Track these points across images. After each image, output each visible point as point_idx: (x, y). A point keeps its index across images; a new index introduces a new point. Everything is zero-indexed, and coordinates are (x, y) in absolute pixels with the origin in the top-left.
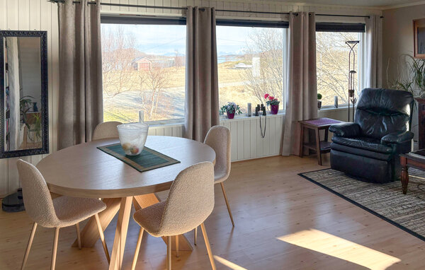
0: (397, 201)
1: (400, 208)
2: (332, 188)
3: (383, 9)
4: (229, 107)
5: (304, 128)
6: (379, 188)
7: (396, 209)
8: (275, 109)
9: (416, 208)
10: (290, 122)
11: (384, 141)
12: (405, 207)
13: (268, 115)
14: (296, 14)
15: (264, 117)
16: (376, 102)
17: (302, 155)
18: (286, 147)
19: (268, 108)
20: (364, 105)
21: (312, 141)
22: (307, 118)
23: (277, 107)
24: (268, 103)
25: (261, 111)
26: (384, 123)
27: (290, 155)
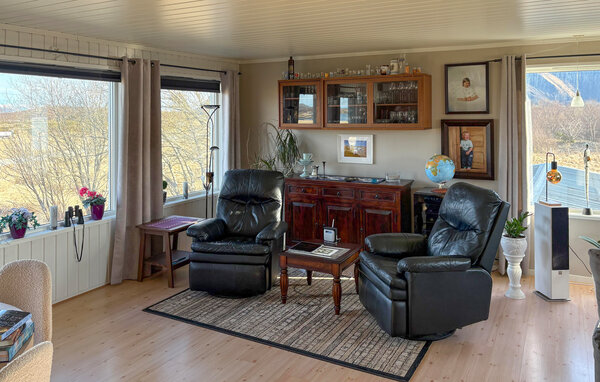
0: (279, 315)
1: (285, 324)
2: (197, 319)
3: (239, 62)
4: (15, 218)
5: (145, 235)
6: (254, 303)
7: (279, 328)
8: (98, 211)
9: (301, 318)
10: (124, 230)
11: (259, 239)
12: (289, 321)
13: (87, 223)
14: (133, 62)
15: (81, 226)
16: (244, 187)
17: (142, 278)
18: (117, 269)
19: (86, 211)
20: (229, 193)
21: (156, 254)
22: (149, 220)
23: (102, 207)
24: (86, 203)
25: (75, 218)
26: (254, 215)
27: (123, 281)
